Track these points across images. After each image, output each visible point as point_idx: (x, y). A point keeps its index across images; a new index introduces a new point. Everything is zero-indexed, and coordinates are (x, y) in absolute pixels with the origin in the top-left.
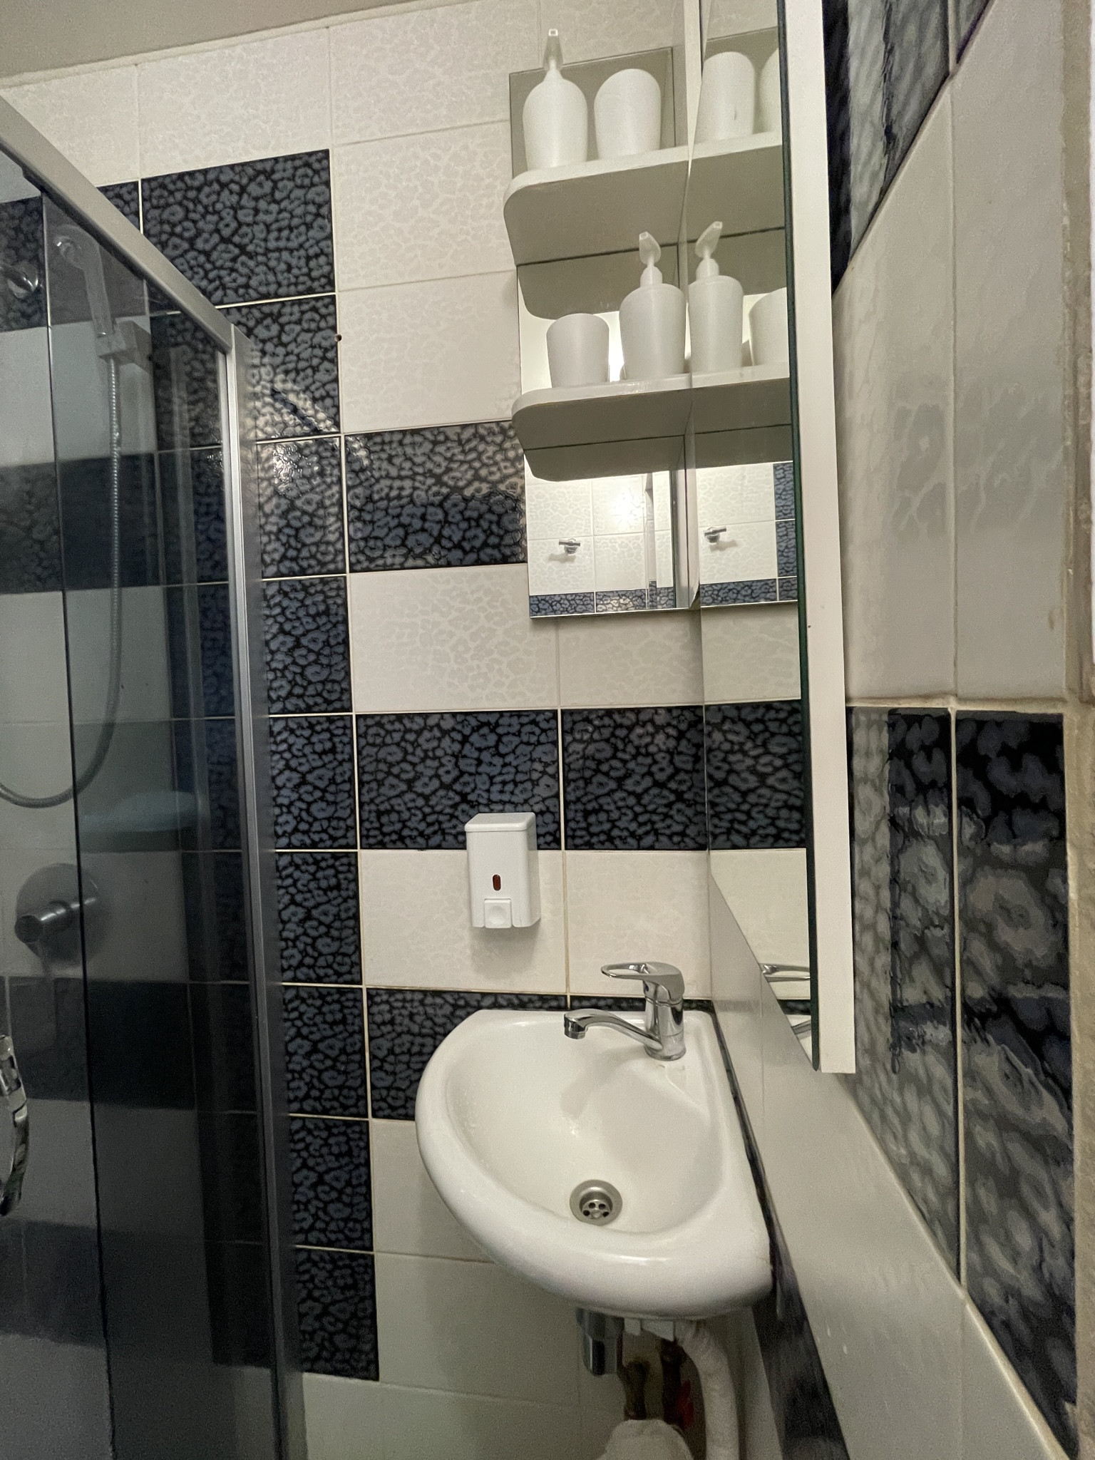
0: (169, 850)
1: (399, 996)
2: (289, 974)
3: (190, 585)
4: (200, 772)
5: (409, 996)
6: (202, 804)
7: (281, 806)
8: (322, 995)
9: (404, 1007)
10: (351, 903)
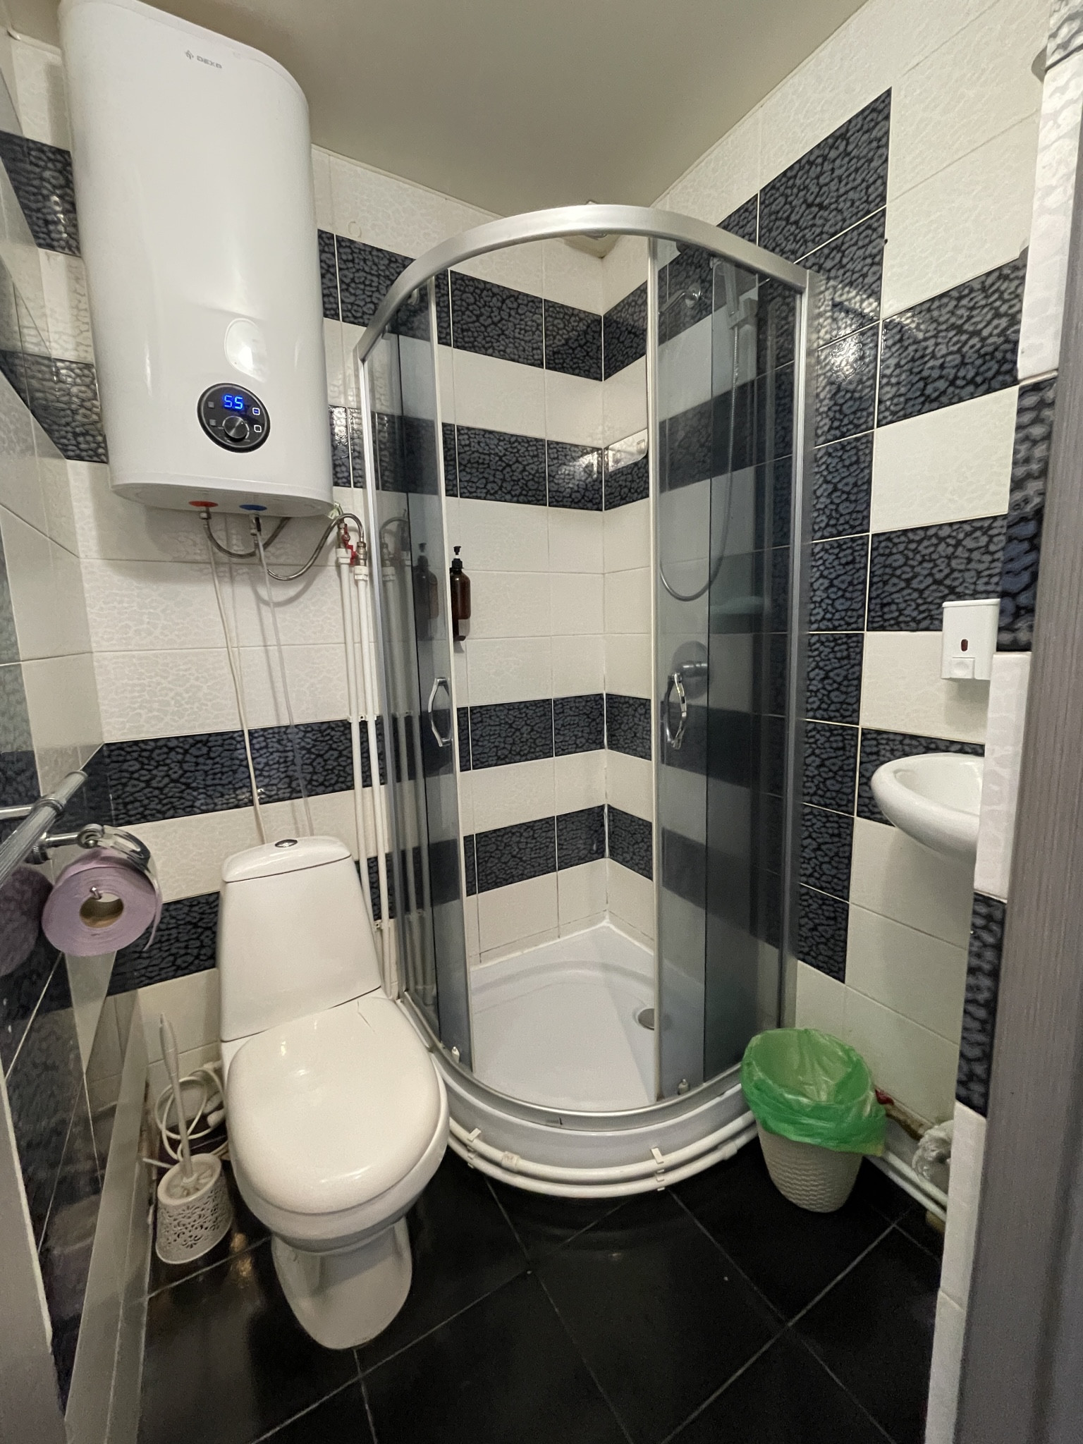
0: (746, 632)
1: (885, 736)
2: (811, 714)
3: (769, 461)
4: (767, 584)
5: (892, 737)
6: (767, 602)
7: (815, 602)
8: (831, 730)
9: (887, 744)
10: (857, 668)
